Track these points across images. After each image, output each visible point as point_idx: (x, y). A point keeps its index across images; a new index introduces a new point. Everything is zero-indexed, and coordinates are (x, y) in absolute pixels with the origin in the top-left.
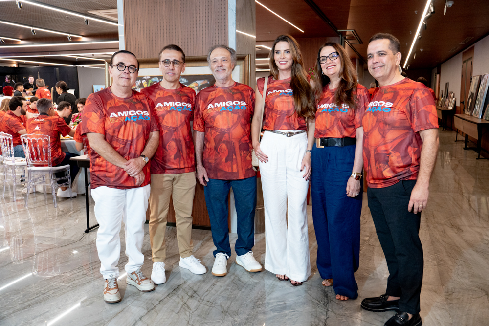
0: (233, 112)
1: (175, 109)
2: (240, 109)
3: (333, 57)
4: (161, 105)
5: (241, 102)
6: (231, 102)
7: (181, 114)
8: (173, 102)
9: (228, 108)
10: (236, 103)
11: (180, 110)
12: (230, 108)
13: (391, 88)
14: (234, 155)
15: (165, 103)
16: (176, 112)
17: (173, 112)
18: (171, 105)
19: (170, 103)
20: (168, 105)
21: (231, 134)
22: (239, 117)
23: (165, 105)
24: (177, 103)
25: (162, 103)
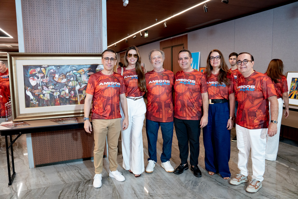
0: (163, 86)
1: (110, 86)
2: (166, 84)
3: (218, 58)
4: (102, 84)
5: (167, 81)
6: (162, 80)
7: (114, 89)
8: (109, 82)
9: (160, 84)
10: (164, 81)
11: (113, 87)
12: (161, 84)
13: (191, 74)
14: (161, 109)
15: (105, 83)
16: (111, 88)
17: (109, 88)
18: (108, 84)
19: (108, 83)
20: (106, 84)
21: (160, 98)
22: (165, 89)
23: (104, 84)
24: (111, 82)
25: (103, 83)
